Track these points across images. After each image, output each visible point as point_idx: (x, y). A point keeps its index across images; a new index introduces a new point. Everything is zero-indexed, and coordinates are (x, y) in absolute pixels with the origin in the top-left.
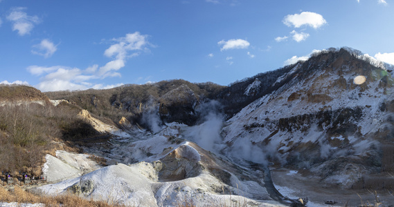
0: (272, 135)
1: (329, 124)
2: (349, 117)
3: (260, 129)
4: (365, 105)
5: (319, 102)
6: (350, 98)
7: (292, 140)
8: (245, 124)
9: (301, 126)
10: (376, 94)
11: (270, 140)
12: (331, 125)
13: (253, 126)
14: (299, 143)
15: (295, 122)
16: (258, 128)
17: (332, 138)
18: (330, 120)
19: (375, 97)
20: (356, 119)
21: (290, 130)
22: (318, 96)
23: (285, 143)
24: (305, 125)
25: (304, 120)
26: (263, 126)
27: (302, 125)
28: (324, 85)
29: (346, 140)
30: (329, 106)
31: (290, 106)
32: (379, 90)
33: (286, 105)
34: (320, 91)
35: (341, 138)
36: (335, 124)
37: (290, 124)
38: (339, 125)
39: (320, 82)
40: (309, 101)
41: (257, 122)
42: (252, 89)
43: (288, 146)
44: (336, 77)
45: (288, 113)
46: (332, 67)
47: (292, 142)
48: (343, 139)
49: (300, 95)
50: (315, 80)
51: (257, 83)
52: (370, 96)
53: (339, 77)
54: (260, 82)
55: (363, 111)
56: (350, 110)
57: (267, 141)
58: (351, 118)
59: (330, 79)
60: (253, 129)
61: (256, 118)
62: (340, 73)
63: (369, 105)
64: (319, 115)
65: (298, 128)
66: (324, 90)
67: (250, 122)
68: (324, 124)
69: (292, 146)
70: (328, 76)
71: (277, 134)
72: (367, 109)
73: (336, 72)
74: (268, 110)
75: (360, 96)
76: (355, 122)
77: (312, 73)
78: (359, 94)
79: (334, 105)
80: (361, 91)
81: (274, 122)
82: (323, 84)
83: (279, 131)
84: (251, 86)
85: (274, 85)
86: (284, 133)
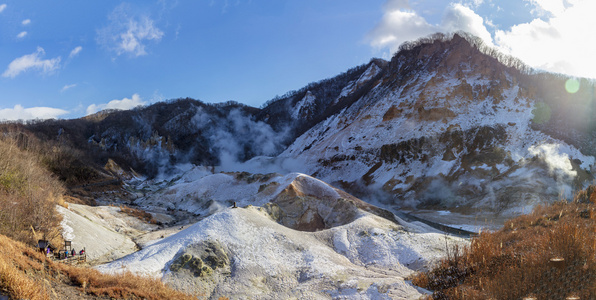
0: (373, 170)
1: (462, 149)
2: (491, 138)
3: (350, 162)
4: (506, 123)
5: (437, 119)
6: (481, 113)
7: (409, 174)
8: (319, 157)
9: (419, 155)
10: (516, 107)
11: (373, 177)
12: (465, 150)
13: (336, 159)
14: (424, 177)
15: (408, 149)
16: (346, 162)
17: (473, 168)
18: (461, 144)
19: (517, 111)
20: (500, 142)
21: (403, 161)
22: (435, 110)
23: (400, 178)
24: (423, 152)
25: (421, 145)
26: (353, 158)
27: (420, 152)
28: (439, 95)
29: (495, 170)
30: (457, 125)
31: (390, 128)
32: (520, 100)
33: (382, 126)
34: (437, 104)
35: (484, 166)
36: (471, 148)
37: (400, 152)
38: (477, 150)
39: (432, 89)
40: (421, 118)
41: (341, 153)
42: (303, 109)
43: (406, 183)
44: (455, 83)
45: (391, 138)
46: (446, 66)
47: (412, 177)
48: (490, 168)
49: (401, 111)
50: (421, 88)
51: (310, 99)
52: (509, 110)
53: (459, 82)
54: (314, 98)
55: (507, 130)
56: (491, 128)
57: (367, 179)
58: (494, 139)
59: (446, 85)
60: (339, 164)
61: (337, 148)
62: (459, 76)
63: (512, 122)
64: (444, 137)
65: (415, 158)
66: (441, 101)
67: (328, 155)
68: (454, 150)
69: (413, 182)
70: (442, 80)
71: (381, 168)
72: (512, 129)
73: (453, 73)
74: (352, 135)
75: (496, 110)
76: (501, 146)
77: (411, 76)
78: (493, 108)
79: (463, 123)
80: (494, 103)
81: (371, 151)
82: (437, 93)
83: (384, 164)
84: (301, 104)
85: (337, 101)
86: (393, 165)
